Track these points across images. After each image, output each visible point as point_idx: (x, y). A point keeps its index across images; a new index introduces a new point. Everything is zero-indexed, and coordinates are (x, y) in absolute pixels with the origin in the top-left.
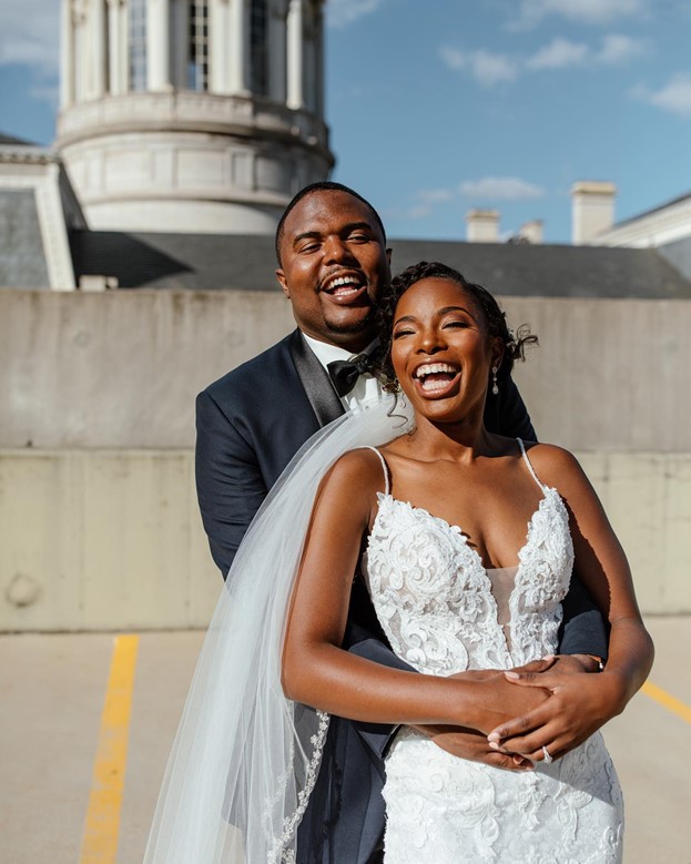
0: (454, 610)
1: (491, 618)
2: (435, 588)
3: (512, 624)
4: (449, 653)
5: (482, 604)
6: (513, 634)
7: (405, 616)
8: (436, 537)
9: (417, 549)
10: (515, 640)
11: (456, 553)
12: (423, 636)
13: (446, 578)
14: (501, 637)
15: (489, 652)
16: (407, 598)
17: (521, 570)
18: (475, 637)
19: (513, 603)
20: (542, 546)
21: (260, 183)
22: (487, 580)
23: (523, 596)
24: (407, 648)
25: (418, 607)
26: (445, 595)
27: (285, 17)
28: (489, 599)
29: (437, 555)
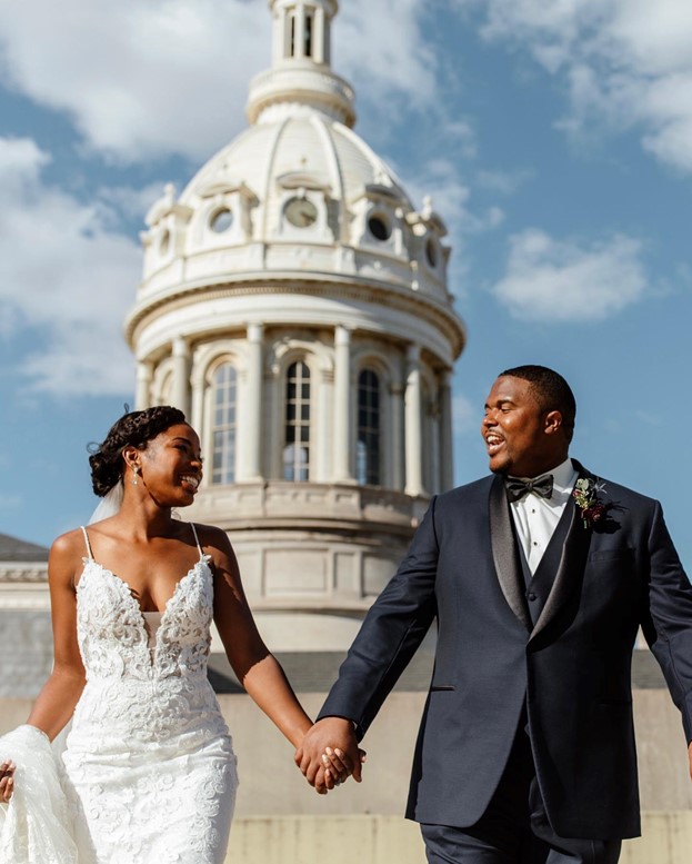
0: (119, 637)
1: (143, 644)
2: (105, 622)
3: (157, 649)
4: (113, 664)
5: (138, 635)
6: (156, 655)
7: (91, 639)
8: (110, 589)
9: (97, 596)
10: (156, 660)
11: (122, 600)
12: (100, 652)
13: (112, 617)
14: (148, 656)
15: (138, 665)
16: (91, 628)
17: (165, 615)
18: (130, 655)
19: (159, 634)
20: (184, 600)
21: (368, 589)
22: (142, 619)
23: (166, 632)
24: (91, 660)
25: (97, 634)
26: (111, 627)
27: (403, 392)
28: (143, 633)
29: (107, 602)
